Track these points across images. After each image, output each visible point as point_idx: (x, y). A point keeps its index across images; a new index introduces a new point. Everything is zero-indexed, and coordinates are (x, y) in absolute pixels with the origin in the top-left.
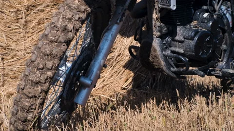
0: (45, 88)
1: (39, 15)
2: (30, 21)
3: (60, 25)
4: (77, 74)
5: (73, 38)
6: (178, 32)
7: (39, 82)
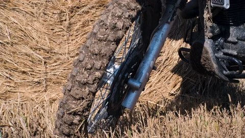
0: (93, 89)
1: (84, 17)
2: (74, 23)
3: (109, 23)
4: (126, 75)
5: (123, 37)
6: (231, 32)
7: (87, 83)
